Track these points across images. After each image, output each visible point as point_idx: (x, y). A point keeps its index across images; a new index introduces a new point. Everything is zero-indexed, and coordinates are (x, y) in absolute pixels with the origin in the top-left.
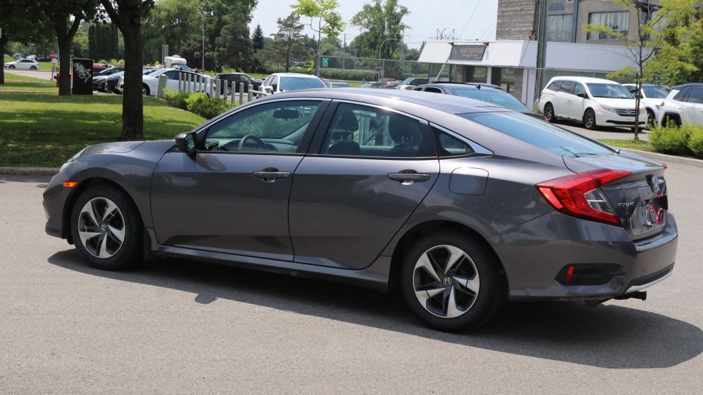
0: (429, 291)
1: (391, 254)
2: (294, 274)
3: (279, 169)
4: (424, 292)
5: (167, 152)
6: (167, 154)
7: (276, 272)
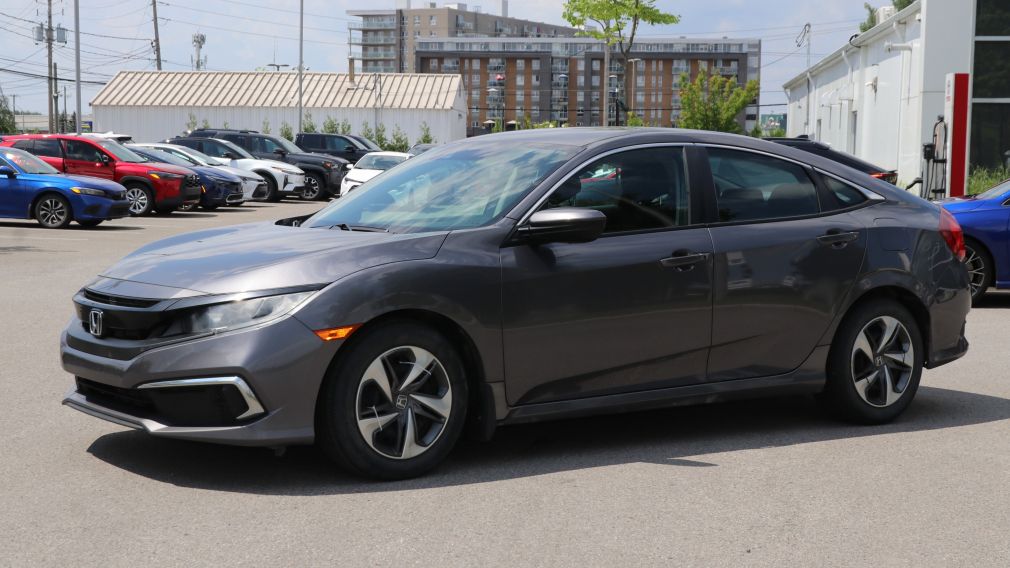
1: (830, 341)
5: (501, 246)
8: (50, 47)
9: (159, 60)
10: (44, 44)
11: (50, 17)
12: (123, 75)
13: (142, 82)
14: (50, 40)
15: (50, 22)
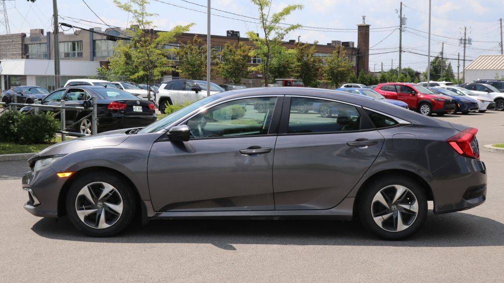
0: (384, 216)
1: (355, 195)
2: (275, 219)
3: (262, 147)
4: (380, 217)
5: (155, 142)
6: (155, 144)
7: (261, 219)
8: (465, 47)
9: (502, 50)
10: (463, 45)
11: (465, 34)
12: (480, 57)
13: (488, 59)
14: (465, 44)
15: (465, 36)
